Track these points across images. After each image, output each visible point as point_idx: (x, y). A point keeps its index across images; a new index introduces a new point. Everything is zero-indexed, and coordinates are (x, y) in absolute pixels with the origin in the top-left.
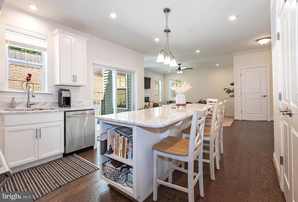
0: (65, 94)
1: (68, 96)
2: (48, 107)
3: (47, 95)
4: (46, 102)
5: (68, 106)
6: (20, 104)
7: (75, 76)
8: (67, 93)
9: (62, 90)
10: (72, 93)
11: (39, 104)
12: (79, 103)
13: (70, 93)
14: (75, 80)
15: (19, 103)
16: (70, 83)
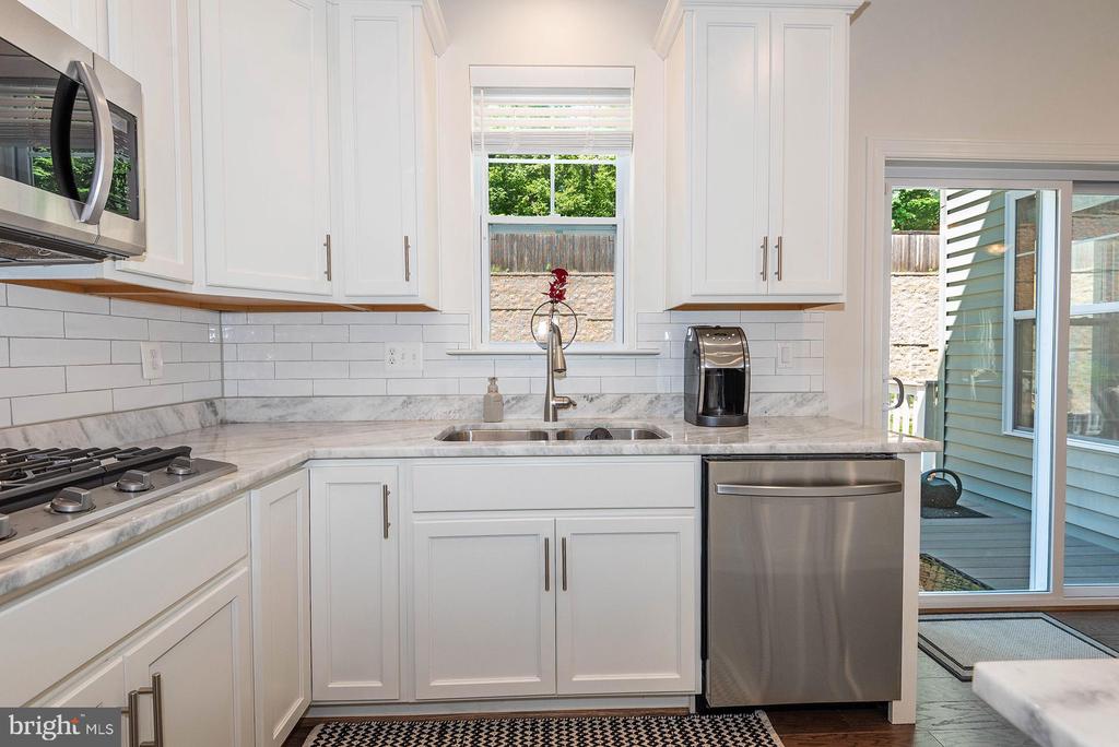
0: (715, 357)
1: (735, 364)
2: (636, 418)
3: (630, 361)
4: (628, 396)
5: (736, 418)
6: (521, 404)
7: (773, 243)
8: (727, 349)
9: (701, 331)
10: (753, 350)
11: (595, 402)
12: (800, 405)
13: (744, 350)
14: (772, 268)
15: (518, 399)
16: (747, 287)
